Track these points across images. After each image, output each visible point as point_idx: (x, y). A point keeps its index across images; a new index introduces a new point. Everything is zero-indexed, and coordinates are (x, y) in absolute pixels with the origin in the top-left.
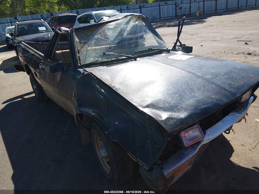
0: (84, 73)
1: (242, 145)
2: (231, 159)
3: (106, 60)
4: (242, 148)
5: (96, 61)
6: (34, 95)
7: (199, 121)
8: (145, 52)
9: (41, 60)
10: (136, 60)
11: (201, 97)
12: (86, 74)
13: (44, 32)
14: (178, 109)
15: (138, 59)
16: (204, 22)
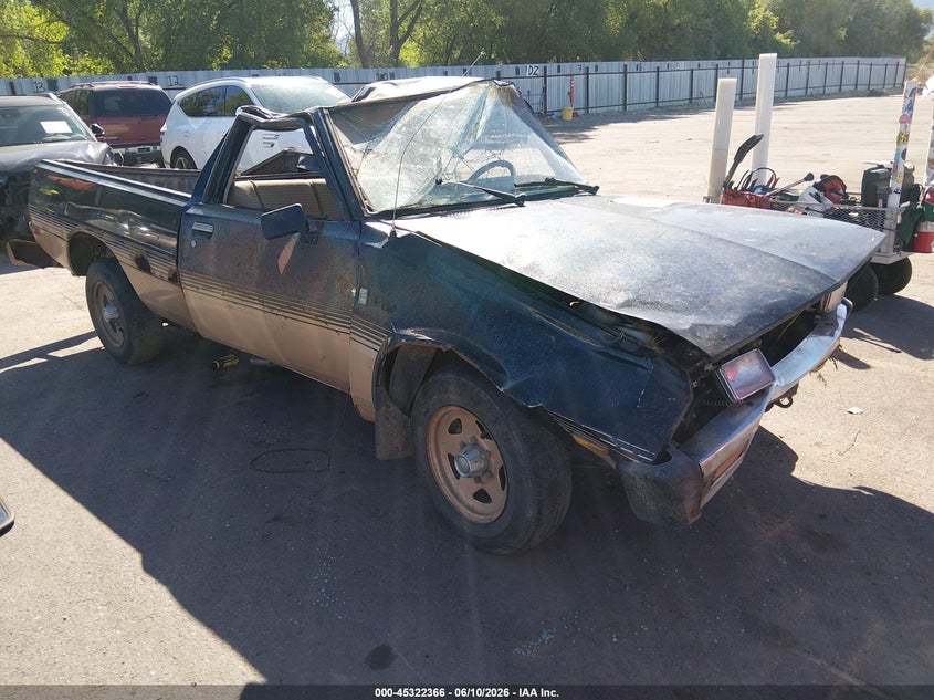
0: (393, 233)
1: (817, 444)
2: (794, 474)
3: (443, 202)
4: (818, 451)
5: (419, 203)
6: (95, 343)
7: (761, 338)
8: (536, 189)
9: (187, 208)
10: (521, 206)
11: (755, 283)
12: (404, 237)
13: (65, 140)
14: (709, 307)
15: (526, 203)
16: (587, 138)
